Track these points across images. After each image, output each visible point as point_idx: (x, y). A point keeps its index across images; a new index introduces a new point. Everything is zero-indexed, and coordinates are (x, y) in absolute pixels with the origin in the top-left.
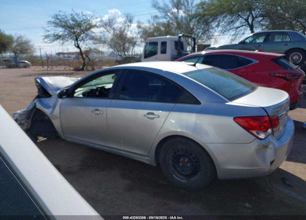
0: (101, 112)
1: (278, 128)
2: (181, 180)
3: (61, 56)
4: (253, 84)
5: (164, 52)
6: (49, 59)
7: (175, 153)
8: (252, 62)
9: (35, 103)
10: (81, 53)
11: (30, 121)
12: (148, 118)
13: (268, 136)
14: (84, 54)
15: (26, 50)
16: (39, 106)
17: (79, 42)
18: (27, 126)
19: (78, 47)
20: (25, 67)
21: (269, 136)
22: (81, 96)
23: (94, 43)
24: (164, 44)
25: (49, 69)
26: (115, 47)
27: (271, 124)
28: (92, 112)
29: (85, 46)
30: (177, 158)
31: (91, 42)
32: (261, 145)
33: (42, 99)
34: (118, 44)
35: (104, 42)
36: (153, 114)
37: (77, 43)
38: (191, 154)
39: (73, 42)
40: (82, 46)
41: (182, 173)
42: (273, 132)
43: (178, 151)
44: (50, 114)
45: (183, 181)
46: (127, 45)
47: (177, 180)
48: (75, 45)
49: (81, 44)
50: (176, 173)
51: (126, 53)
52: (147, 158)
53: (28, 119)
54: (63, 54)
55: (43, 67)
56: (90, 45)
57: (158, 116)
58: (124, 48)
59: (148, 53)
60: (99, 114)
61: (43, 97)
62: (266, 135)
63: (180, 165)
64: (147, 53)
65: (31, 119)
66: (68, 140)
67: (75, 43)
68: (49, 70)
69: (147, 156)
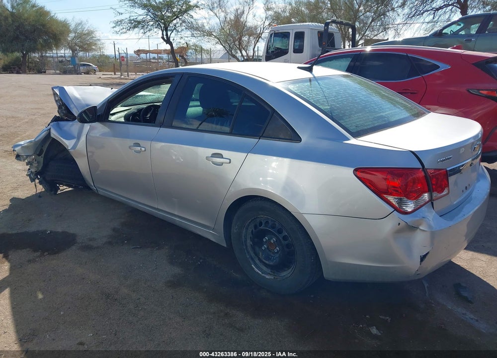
0: (143, 149)
1: (444, 193)
2: (263, 275)
3: (143, 56)
4: (420, 108)
5: (299, 50)
6: (123, 60)
7: (256, 227)
8: (438, 67)
9: (50, 129)
10: (172, 52)
11: (41, 159)
12: (214, 163)
13: (421, 206)
14: (177, 53)
15: (90, 45)
16: (54, 134)
17: (169, 33)
18: (36, 167)
19: (168, 41)
20: (87, 73)
21: (424, 207)
22: (122, 120)
23: (193, 35)
24: (300, 36)
25: (122, 77)
26: (226, 41)
27: (428, 185)
28: (130, 147)
29: (179, 40)
30: (259, 236)
31: (188, 33)
32: (403, 224)
33: (62, 123)
34: (232, 36)
35: (210, 34)
36: (221, 156)
37: (167, 35)
38: (280, 232)
39: (160, 32)
40: (173, 40)
41: (267, 262)
42: (431, 201)
43: (261, 224)
44: (71, 149)
45: (267, 277)
46: (245, 39)
47: (258, 273)
48: (163, 38)
49: (173, 36)
50: (257, 261)
51: (244, 53)
52: (214, 233)
53: (39, 155)
54: (146, 52)
55: (115, 74)
56: (186, 38)
57: (228, 161)
58: (240, 44)
59: (272, 52)
60: (139, 152)
61: (67, 120)
62: (416, 204)
63: (263, 248)
64: (270, 51)
65: (43, 155)
66: (101, 192)
67: (163, 34)
68: (123, 79)
69: (213, 229)
